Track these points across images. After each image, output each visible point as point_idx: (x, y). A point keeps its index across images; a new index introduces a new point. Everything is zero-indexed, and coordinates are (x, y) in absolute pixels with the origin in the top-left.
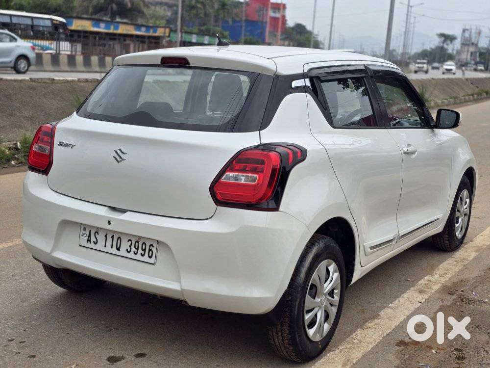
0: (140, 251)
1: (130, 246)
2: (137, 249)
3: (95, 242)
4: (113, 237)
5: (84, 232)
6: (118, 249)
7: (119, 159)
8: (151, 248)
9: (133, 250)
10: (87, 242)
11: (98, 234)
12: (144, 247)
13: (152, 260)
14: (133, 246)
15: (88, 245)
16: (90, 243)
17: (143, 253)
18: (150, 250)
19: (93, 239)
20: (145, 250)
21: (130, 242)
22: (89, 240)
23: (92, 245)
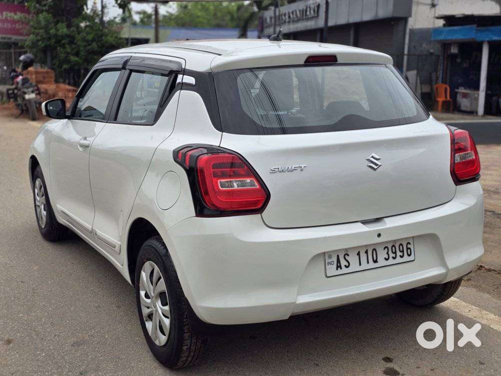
0: (399, 254)
1: (388, 253)
2: (395, 253)
3: (347, 265)
4: (367, 252)
5: (330, 261)
6: (375, 261)
7: (376, 167)
8: (409, 246)
9: (391, 255)
10: (337, 269)
11: (348, 255)
12: (401, 248)
13: (412, 258)
14: (390, 253)
15: (340, 272)
16: (341, 268)
17: (401, 254)
18: (408, 248)
19: (343, 263)
20: (403, 251)
21: (386, 249)
22: (339, 267)
23: (345, 270)
